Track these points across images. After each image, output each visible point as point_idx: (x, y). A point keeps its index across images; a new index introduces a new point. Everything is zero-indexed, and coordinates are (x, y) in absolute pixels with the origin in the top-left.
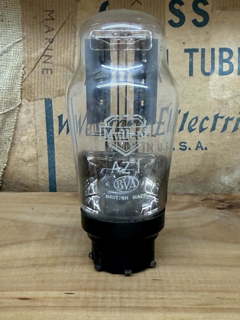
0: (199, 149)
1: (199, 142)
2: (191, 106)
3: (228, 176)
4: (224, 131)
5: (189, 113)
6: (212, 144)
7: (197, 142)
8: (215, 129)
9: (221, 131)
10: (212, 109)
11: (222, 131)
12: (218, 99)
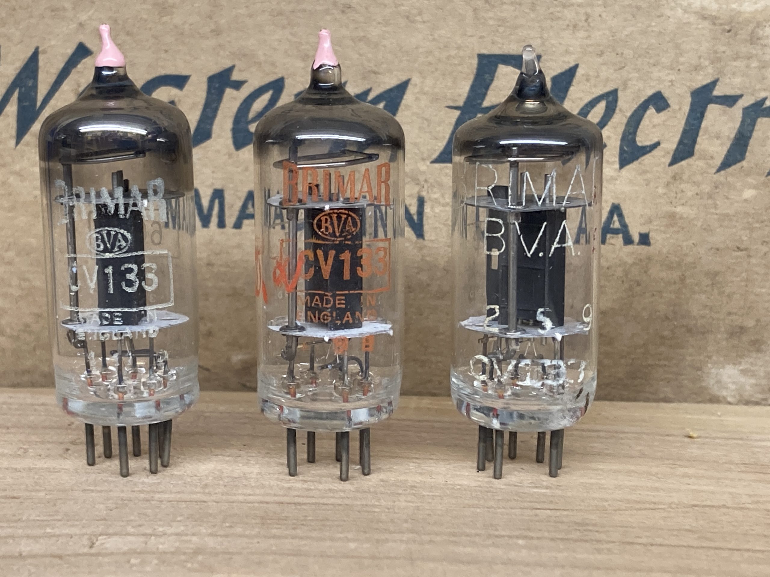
0: (613, 241)
1: (616, 209)
2: (588, 42)
3: (740, 363)
4: (733, 167)
5: (580, 72)
6: (672, 216)
7: (608, 209)
8: (690, 154)
9: (718, 161)
10: (682, 59)
11: (726, 165)
12: (714, 14)
